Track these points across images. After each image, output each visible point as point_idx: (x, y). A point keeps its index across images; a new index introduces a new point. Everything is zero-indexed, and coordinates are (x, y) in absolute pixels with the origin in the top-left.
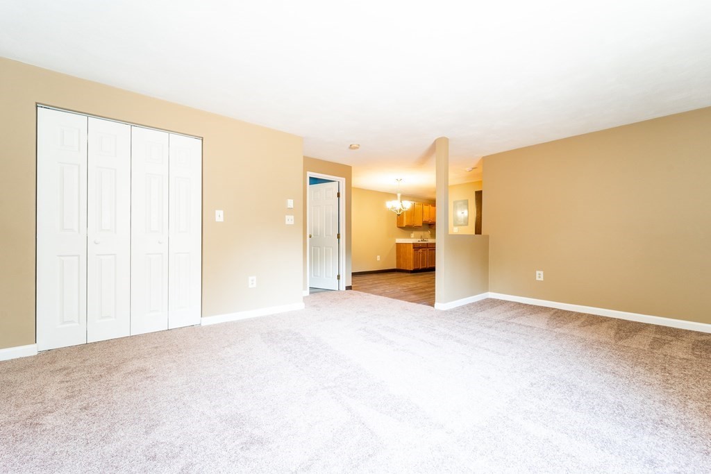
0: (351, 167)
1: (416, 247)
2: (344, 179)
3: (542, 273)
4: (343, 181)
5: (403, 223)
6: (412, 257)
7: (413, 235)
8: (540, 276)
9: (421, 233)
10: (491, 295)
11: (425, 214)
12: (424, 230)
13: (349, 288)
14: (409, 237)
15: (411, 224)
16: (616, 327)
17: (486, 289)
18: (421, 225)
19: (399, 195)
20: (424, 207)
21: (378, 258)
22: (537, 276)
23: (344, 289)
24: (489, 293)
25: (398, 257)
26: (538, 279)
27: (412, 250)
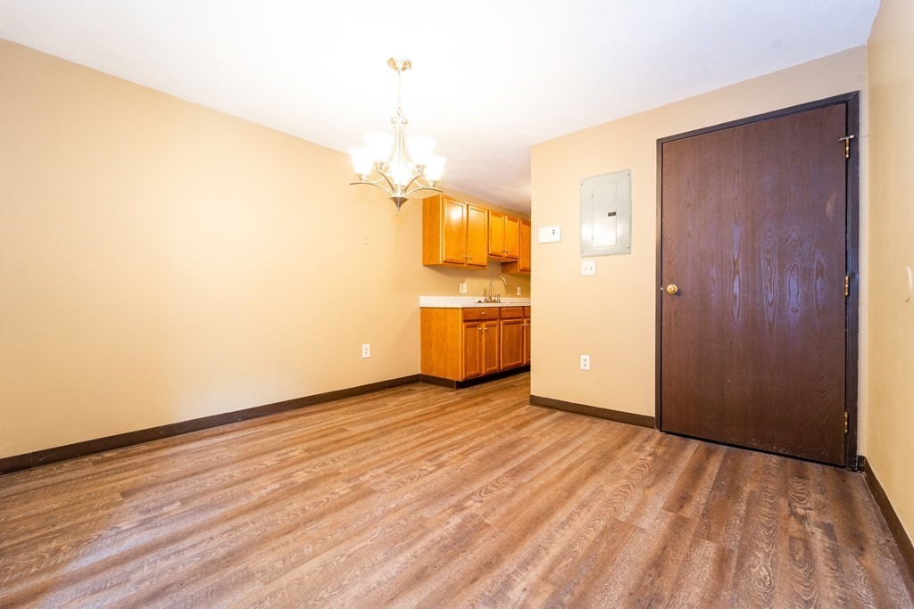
1: (472, 318)
5: (437, 255)
6: (460, 344)
7: (464, 287)
9: (483, 283)
11: (493, 235)
12: (492, 276)
14: (457, 292)
15: (459, 259)
18: (484, 261)
21: (366, 351)
25: (426, 345)
27: (460, 325)
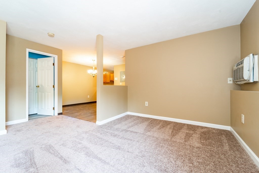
0: (62, 50)
2: (57, 56)
3: (147, 102)
4: (56, 57)
8: (147, 104)
10: (129, 113)
11: (111, 77)
12: (111, 84)
13: (59, 114)
15: (105, 81)
16: (172, 128)
17: (126, 110)
18: (109, 82)
19: (94, 67)
20: (111, 74)
21: (89, 97)
22: (146, 104)
23: (57, 115)
24: (128, 112)
26: (146, 105)
